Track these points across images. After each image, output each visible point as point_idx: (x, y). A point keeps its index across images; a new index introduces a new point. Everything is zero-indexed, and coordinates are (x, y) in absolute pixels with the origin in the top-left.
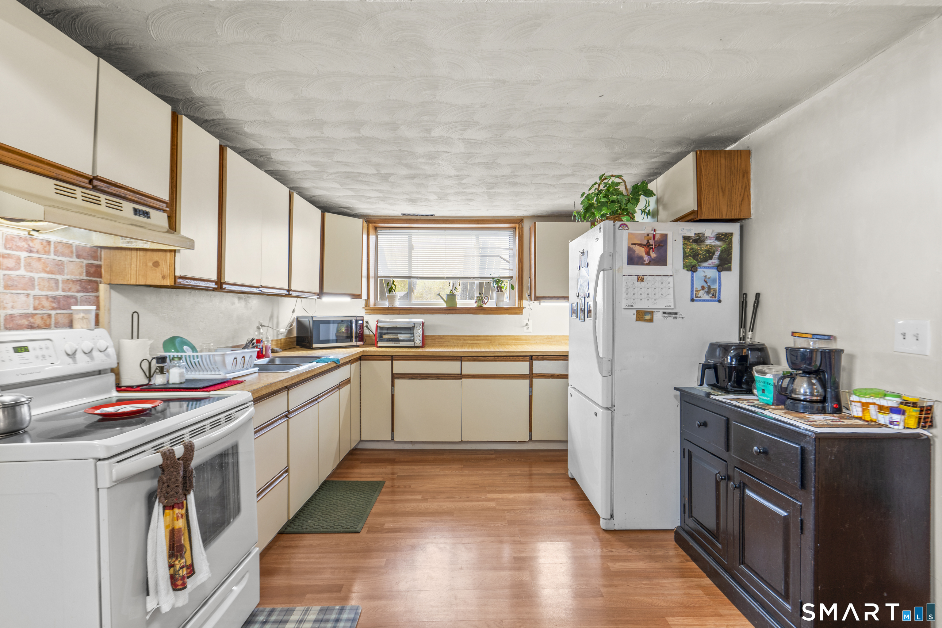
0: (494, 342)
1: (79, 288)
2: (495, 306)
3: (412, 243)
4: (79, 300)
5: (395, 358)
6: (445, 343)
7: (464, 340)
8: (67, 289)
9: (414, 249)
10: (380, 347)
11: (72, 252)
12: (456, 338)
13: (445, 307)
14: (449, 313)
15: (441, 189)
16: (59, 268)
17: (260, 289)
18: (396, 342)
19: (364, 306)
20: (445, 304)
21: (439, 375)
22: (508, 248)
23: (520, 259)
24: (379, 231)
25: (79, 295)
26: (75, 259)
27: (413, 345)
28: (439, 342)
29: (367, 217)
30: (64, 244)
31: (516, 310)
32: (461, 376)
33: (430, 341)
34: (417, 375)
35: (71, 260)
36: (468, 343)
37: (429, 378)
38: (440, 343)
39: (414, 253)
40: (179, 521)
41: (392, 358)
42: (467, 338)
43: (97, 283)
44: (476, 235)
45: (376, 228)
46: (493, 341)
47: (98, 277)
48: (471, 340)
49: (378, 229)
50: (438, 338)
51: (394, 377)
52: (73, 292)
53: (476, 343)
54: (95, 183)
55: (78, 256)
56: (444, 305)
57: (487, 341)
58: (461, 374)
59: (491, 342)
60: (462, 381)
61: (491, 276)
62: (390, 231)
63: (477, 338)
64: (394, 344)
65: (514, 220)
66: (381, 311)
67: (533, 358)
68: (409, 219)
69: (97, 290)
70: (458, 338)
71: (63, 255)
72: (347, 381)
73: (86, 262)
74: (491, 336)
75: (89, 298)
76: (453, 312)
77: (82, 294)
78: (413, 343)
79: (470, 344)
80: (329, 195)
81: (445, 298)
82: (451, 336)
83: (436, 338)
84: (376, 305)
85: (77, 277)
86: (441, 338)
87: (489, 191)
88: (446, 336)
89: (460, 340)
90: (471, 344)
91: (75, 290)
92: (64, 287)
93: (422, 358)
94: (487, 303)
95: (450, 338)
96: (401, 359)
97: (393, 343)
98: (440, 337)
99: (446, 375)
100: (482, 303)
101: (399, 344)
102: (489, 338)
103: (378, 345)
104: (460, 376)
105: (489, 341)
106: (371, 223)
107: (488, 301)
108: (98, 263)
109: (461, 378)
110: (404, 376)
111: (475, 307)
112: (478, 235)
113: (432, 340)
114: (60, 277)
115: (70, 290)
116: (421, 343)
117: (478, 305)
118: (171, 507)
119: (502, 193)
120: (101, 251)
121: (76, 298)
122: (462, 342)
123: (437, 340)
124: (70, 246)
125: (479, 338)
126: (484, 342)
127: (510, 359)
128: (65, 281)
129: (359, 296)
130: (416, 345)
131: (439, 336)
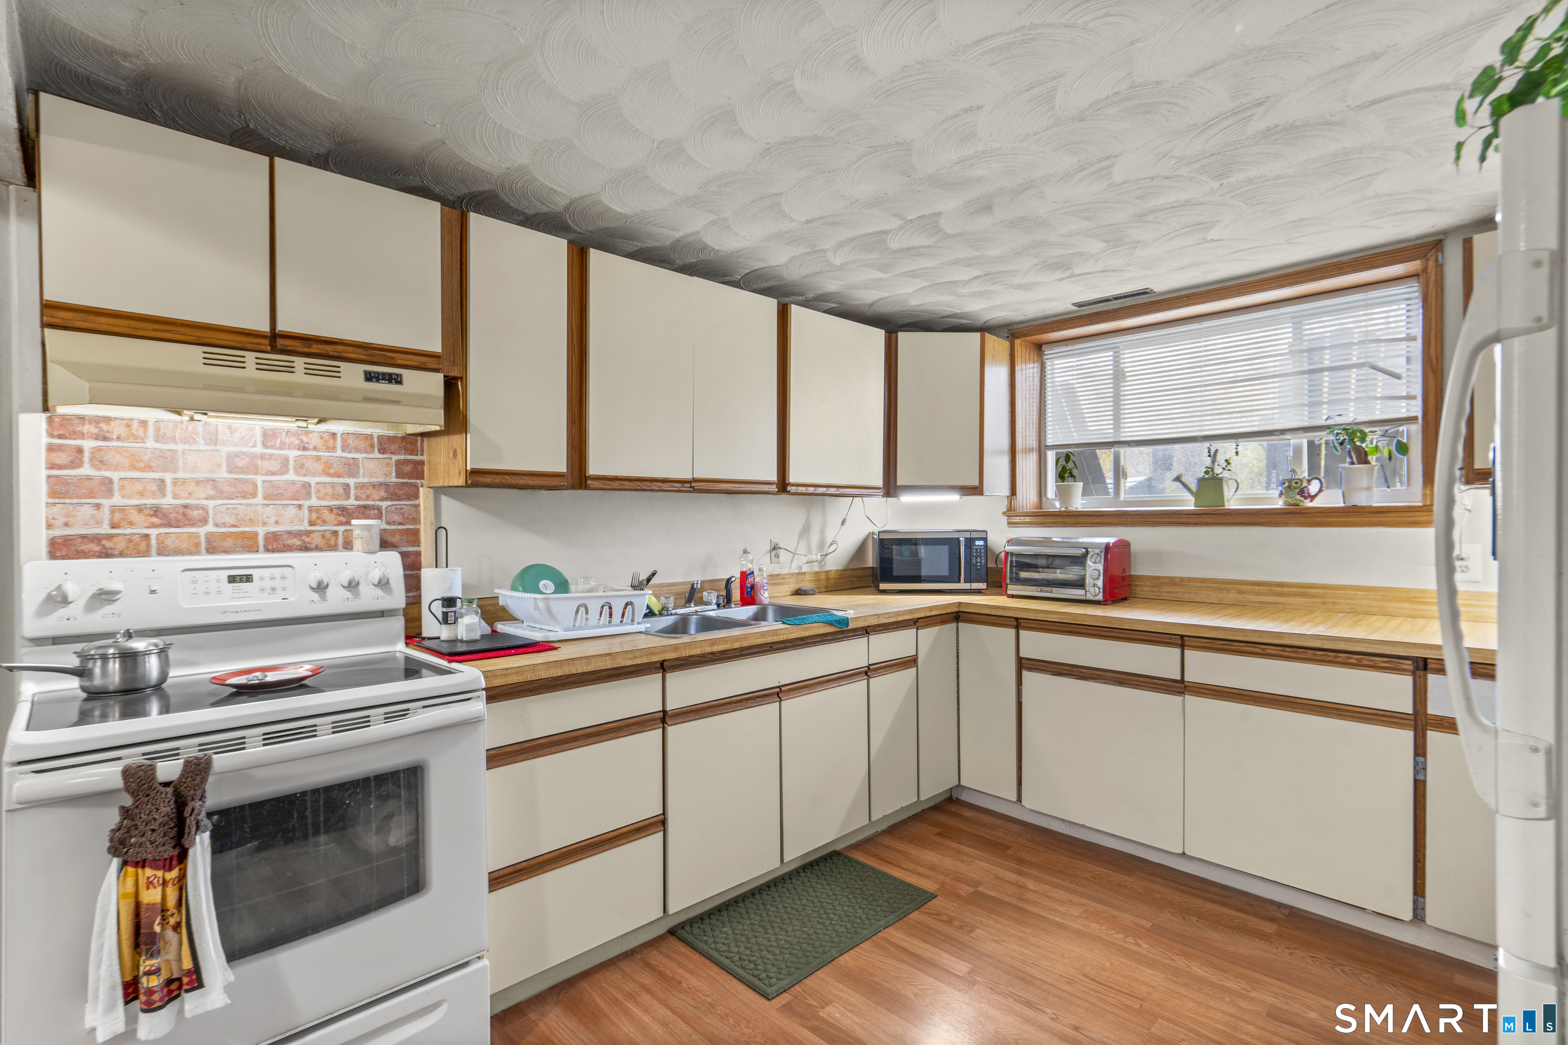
0: (1334, 603)
1: (384, 494)
2: (1342, 505)
3: (1122, 366)
4: (384, 512)
5: (1025, 625)
6: (1186, 596)
7: (1240, 592)
8: (363, 496)
9: (1128, 379)
10: (1013, 596)
11: (372, 446)
12: (1215, 585)
13: (1193, 508)
14: (1196, 524)
15: (1087, 219)
16: (352, 468)
17: (693, 484)
18: (1044, 588)
19: (1005, 509)
20: (1192, 499)
21: (1124, 676)
22: (1403, 336)
23: (1431, 362)
24: (1048, 351)
25: (384, 504)
26: (377, 454)
27: (1083, 598)
28: (1170, 592)
29: (1011, 327)
30: (357, 435)
31: (1417, 514)
32: (1182, 686)
33: (1147, 589)
34: (1069, 668)
35: (371, 456)
36: (1252, 599)
37: (1098, 679)
38: (1171, 594)
39: (1128, 388)
40: (150, 890)
41: (1018, 623)
42: (1249, 588)
43: (416, 487)
44: (1293, 318)
45: (1039, 347)
46: (1331, 600)
47: (417, 479)
48: (1258, 594)
49: (1044, 348)
50: (1167, 584)
51: (1023, 664)
52: (373, 500)
53: (1274, 603)
54: (280, 342)
55: (382, 451)
56: (1189, 504)
57: (1310, 600)
58: (1182, 681)
59: (1324, 603)
60: (1184, 700)
61: (1330, 422)
62: (1070, 348)
63: (1279, 589)
64: (1041, 591)
65: (1404, 249)
66: (1050, 520)
67: (1430, 666)
68: (1097, 314)
69: (416, 497)
70: (1223, 586)
71: (357, 450)
72: (911, 662)
73: (395, 458)
74: (1323, 587)
75: (401, 509)
76: (1209, 520)
77: (390, 503)
78: (1082, 592)
79: (1257, 605)
80: (889, 297)
81: (1193, 487)
82: (1203, 580)
83: (1162, 583)
84: (1044, 506)
85: (381, 480)
86: (1175, 584)
87: (1225, 181)
88: (1190, 580)
89: (1228, 591)
90: (1260, 602)
91: (378, 497)
92: (359, 495)
93: (1084, 631)
94: (1316, 495)
95: (1200, 585)
96: (1036, 626)
97: (1039, 590)
98: (1172, 581)
99: (1142, 679)
100: (1298, 497)
101: (1052, 592)
102: (1318, 591)
103: (1009, 592)
104: (1178, 685)
105: (1317, 600)
106: (1018, 337)
107: (1320, 491)
108: (419, 458)
109: (1181, 693)
110: (1043, 666)
111: (1278, 507)
112: (1300, 317)
113: (1153, 586)
114: (351, 481)
115: (368, 498)
116: (1101, 594)
117: (1285, 503)
118: (140, 864)
119: (1278, 177)
120: (422, 442)
121: (379, 509)
122: (1232, 596)
123: (1165, 588)
124: (370, 437)
125: (1285, 589)
126: (1299, 600)
127: (1339, 660)
128: (361, 486)
129: (977, 490)
130: (1090, 597)
131: (1170, 578)
